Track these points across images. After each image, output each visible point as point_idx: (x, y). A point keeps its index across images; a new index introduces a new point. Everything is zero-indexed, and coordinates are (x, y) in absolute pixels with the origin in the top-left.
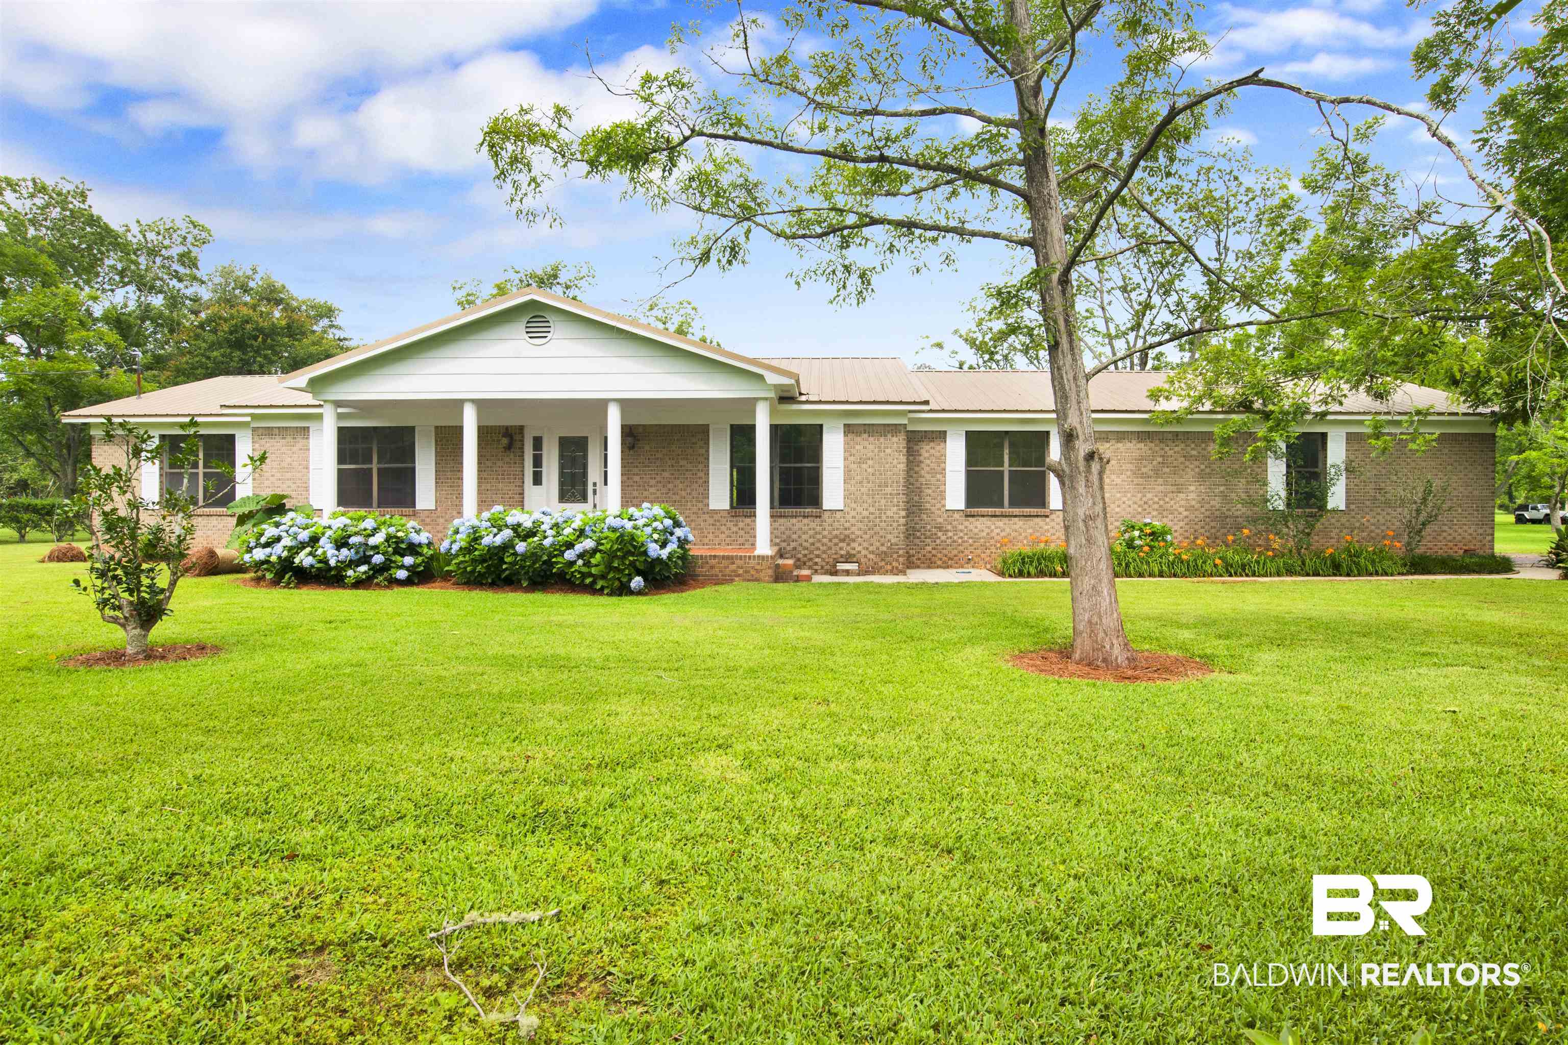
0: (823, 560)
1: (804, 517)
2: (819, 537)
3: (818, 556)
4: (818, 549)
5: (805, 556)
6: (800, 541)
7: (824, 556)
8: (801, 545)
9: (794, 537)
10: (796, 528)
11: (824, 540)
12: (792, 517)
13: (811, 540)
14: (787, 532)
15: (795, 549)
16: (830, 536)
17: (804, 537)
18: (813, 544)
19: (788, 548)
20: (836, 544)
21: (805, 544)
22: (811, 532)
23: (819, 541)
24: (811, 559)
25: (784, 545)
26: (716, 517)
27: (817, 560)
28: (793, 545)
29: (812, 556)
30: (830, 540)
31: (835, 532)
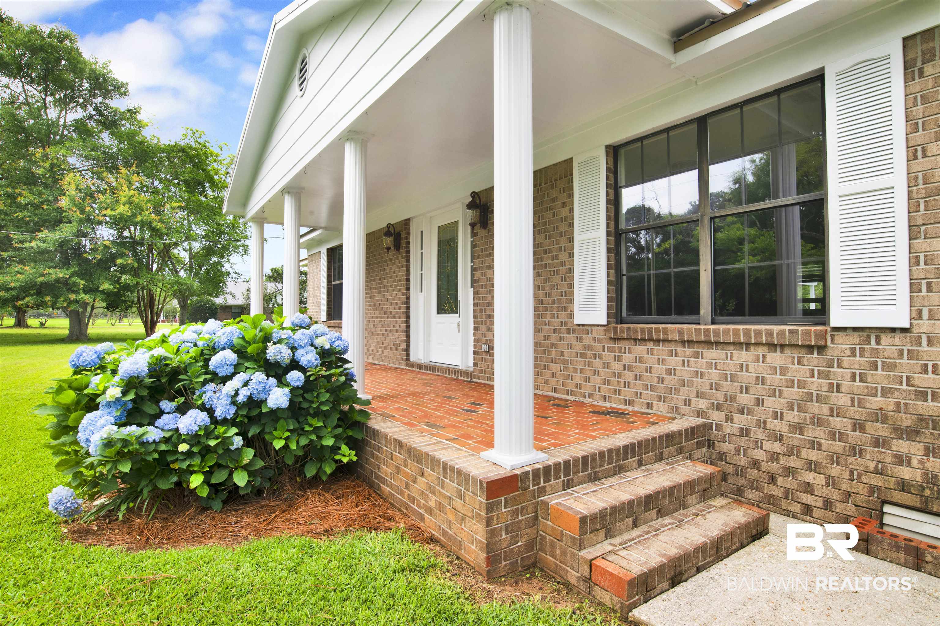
0: (831, 481)
1: (772, 347)
2: (815, 408)
3: (812, 467)
4: (814, 445)
5: (774, 457)
6: (760, 413)
7: (835, 470)
8: (762, 424)
9: (745, 399)
10: (747, 377)
11: (837, 422)
12: (738, 345)
13: (793, 416)
14: (726, 385)
15: (744, 432)
16: (857, 413)
17: (771, 403)
18: (799, 428)
19: (728, 428)
20: (878, 442)
21: (774, 424)
22: (794, 393)
23: (817, 421)
24: (789, 471)
25: (717, 417)
26: (587, 340)
27: (809, 477)
28: (740, 420)
29: (793, 462)
30: (859, 426)
31: (877, 402)
